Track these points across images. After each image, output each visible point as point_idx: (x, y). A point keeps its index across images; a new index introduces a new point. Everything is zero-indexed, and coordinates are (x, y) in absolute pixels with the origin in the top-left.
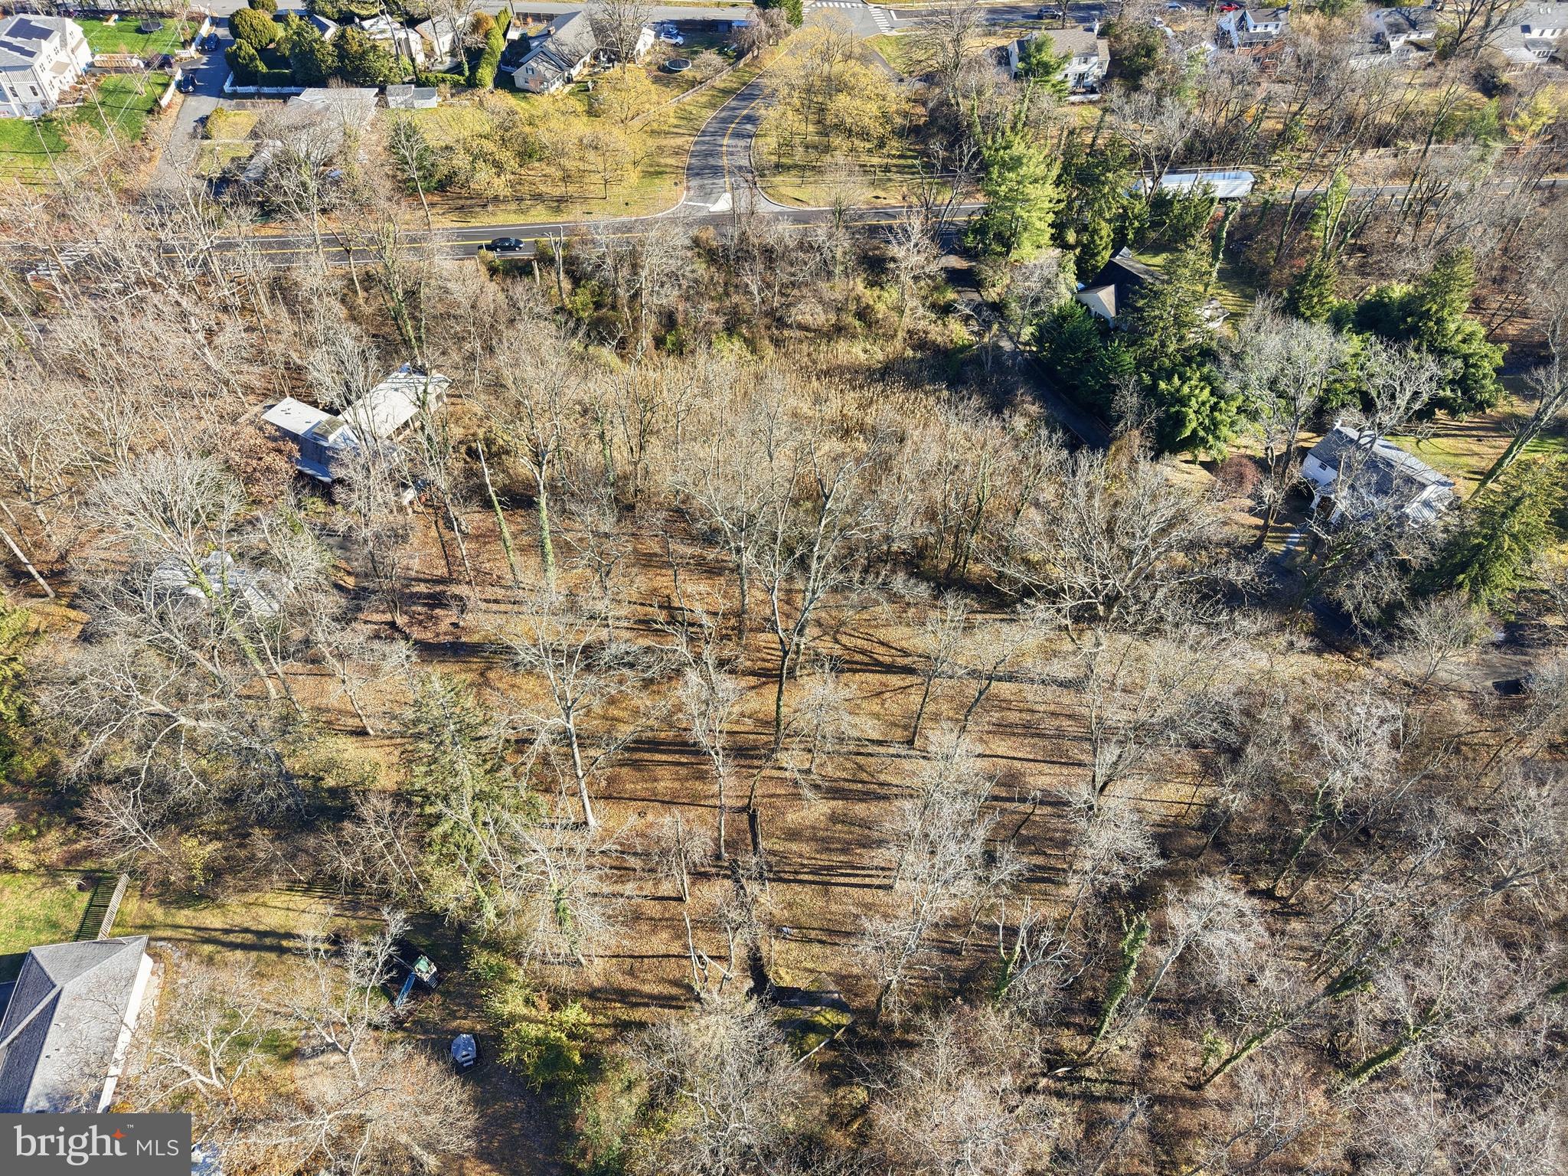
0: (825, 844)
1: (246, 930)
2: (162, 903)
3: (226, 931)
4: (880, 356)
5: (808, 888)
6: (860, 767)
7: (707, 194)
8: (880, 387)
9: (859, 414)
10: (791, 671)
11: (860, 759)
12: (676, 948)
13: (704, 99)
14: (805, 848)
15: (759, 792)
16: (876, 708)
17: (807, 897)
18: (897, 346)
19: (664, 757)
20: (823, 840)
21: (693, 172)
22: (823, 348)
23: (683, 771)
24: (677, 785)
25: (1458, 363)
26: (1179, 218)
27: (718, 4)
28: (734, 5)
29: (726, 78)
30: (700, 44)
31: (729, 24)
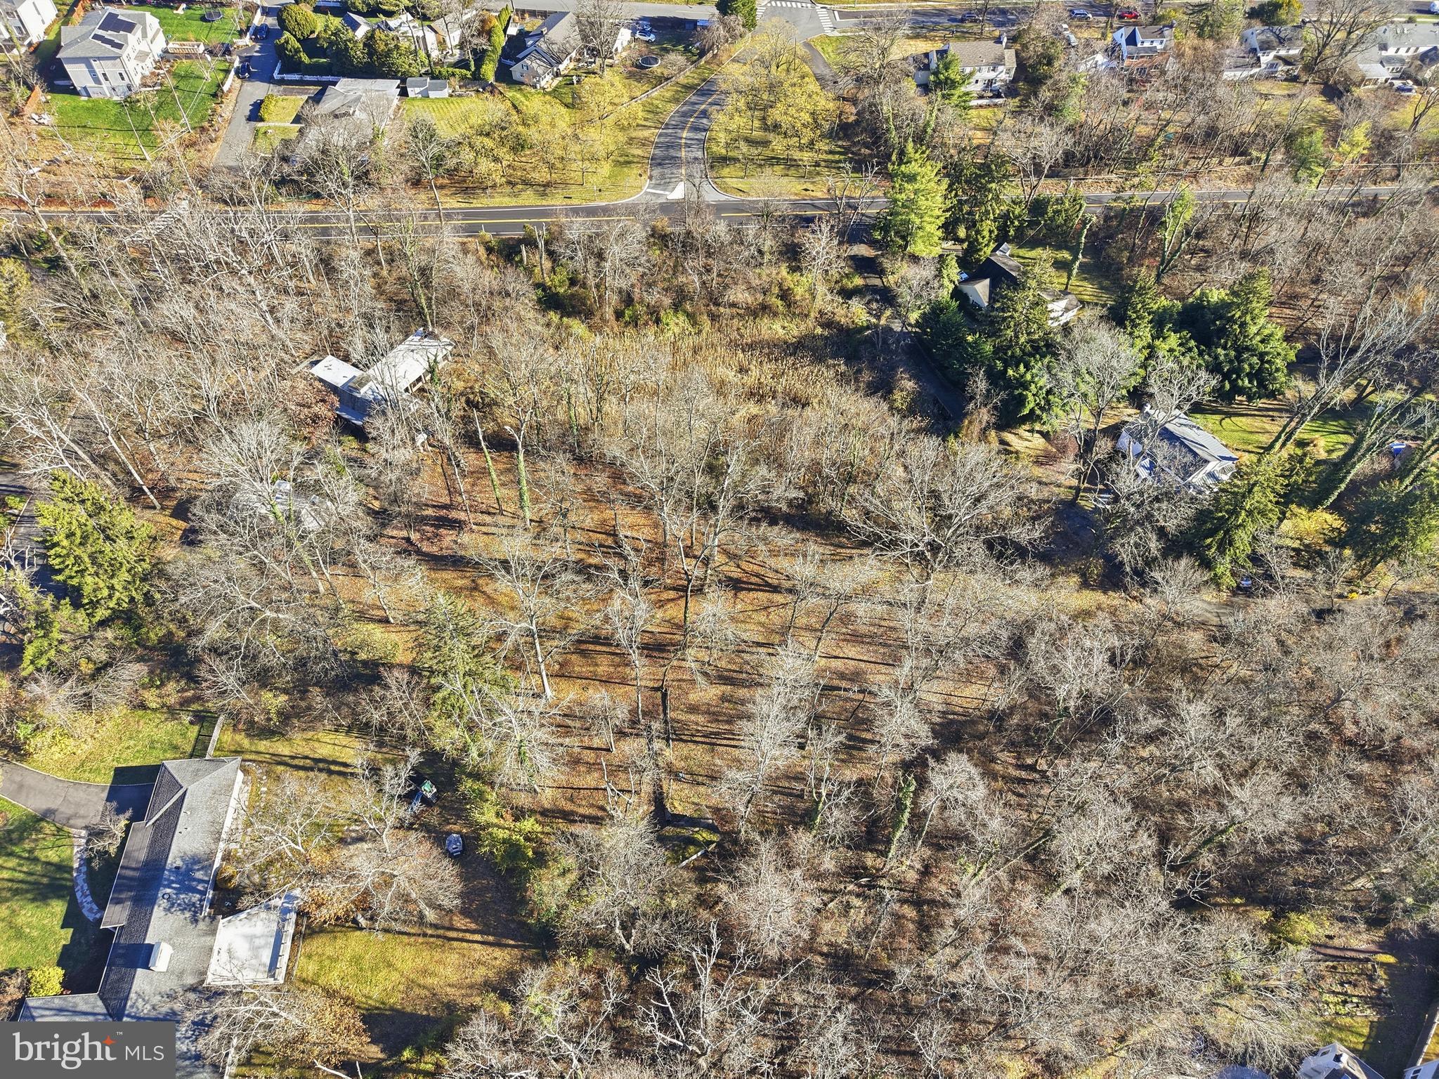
0: (715, 716)
1: (306, 757)
2: (248, 736)
3: (292, 757)
4: (795, 333)
5: (700, 747)
6: (746, 662)
7: (665, 182)
8: (791, 360)
9: (773, 383)
11: (747, 656)
13: (668, 94)
14: (700, 718)
15: (669, 677)
16: (763, 619)
17: (699, 753)
18: (810, 325)
19: (603, 649)
20: (714, 713)
21: (657, 162)
22: (750, 324)
23: (614, 659)
24: (612, 669)
25: (1255, 360)
26: (1052, 219)
27: (687, 2)
28: (701, 3)
29: (688, 75)
30: (669, 41)
31: (695, 22)
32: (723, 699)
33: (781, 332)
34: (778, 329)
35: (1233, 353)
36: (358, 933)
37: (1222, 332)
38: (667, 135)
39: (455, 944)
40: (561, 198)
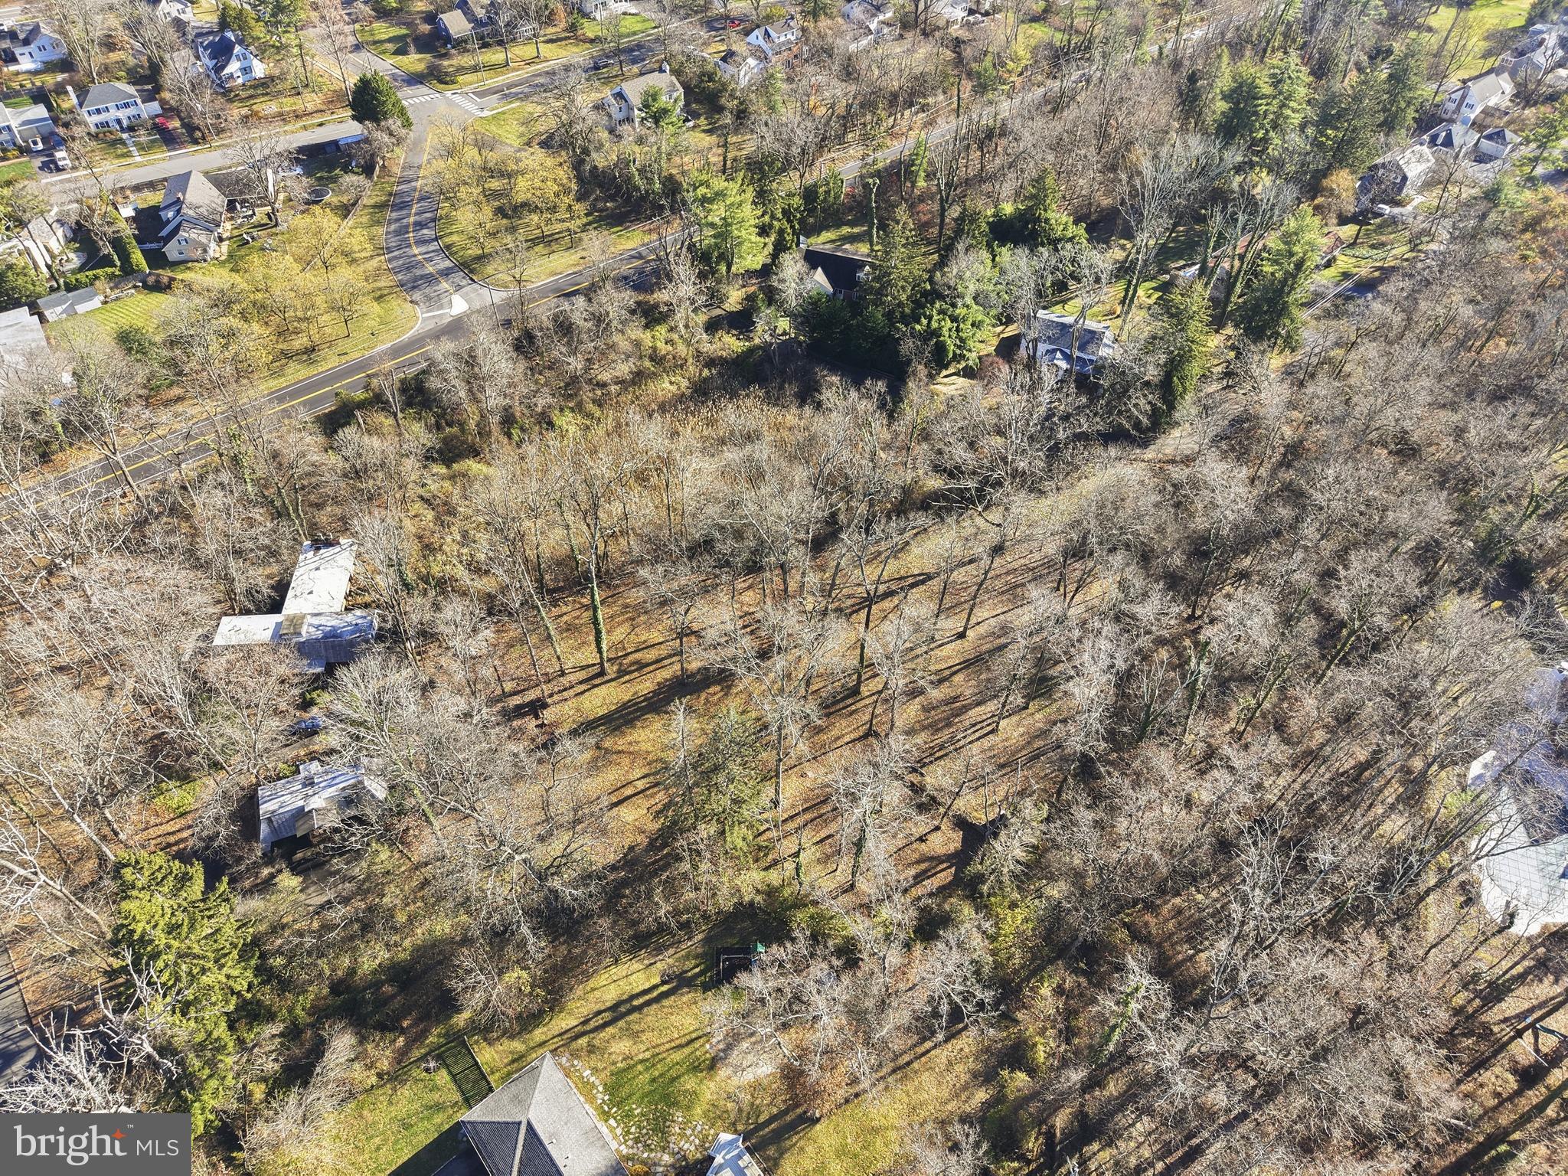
1: (599, 1013)
3: (584, 1023)
5: (948, 759)
14: (924, 737)
17: (951, 765)
18: (692, 371)
22: (639, 393)
27: (305, 128)
28: (321, 125)
29: (371, 196)
30: (321, 169)
31: (335, 143)
38: (396, 258)
40: (337, 358)
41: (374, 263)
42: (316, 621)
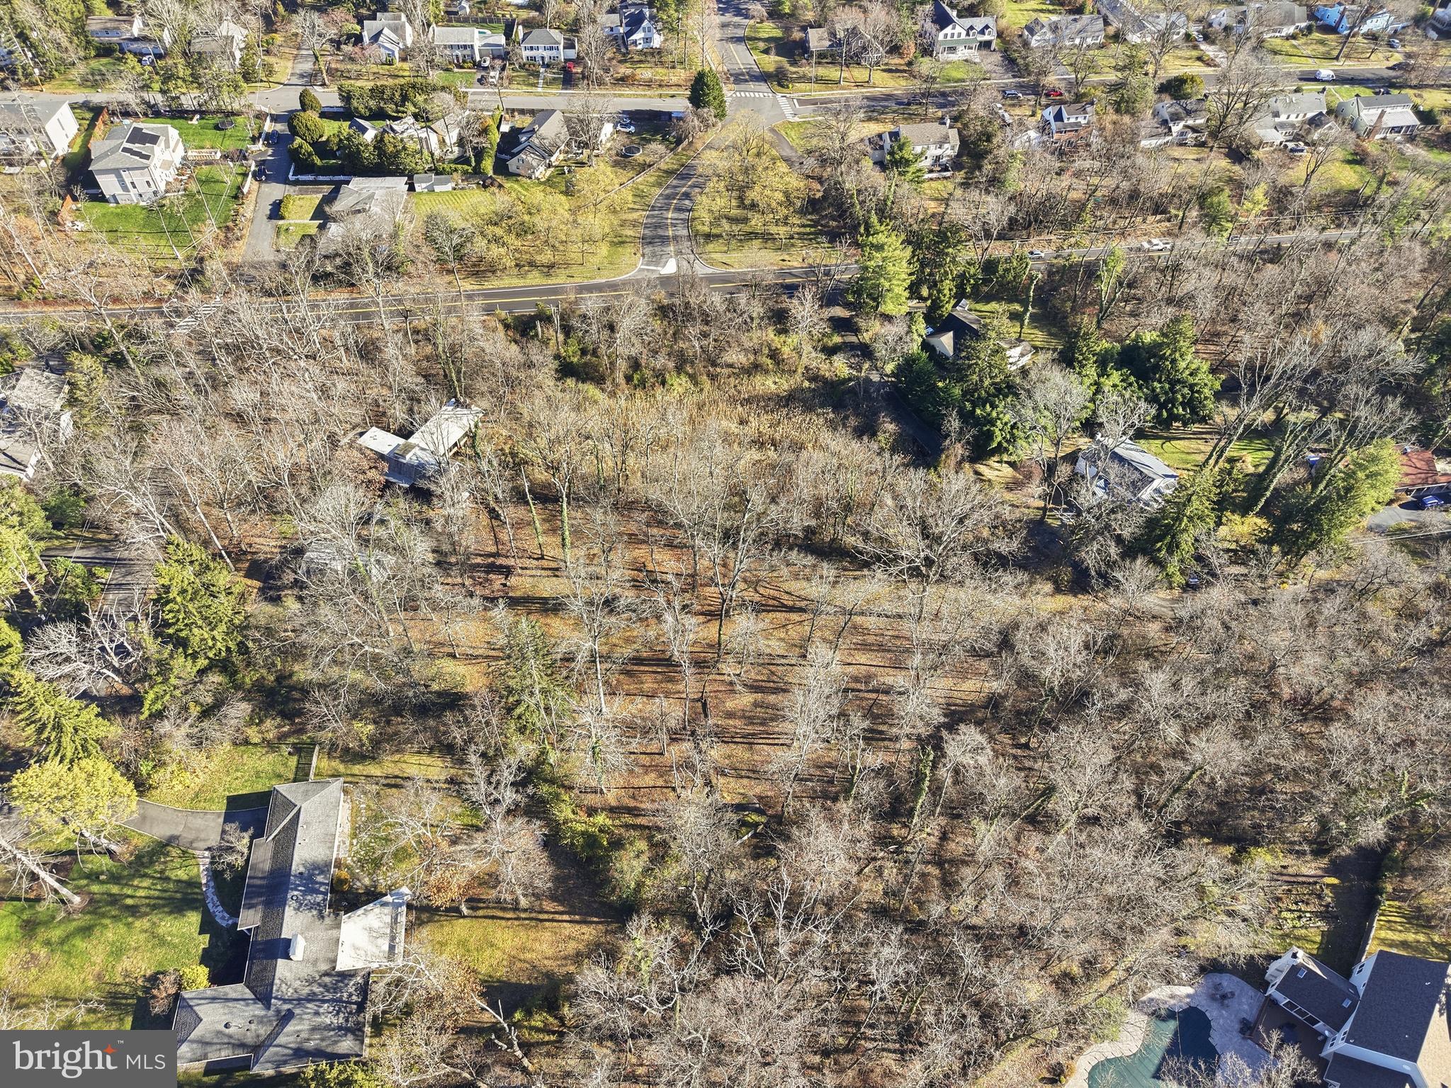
0: (750, 720)
1: (394, 776)
2: (342, 761)
3: (385, 778)
4: (786, 387)
5: (740, 746)
6: (773, 673)
7: (657, 259)
8: (785, 411)
9: (771, 431)
10: (727, 611)
11: (773, 668)
12: (660, 782)
13: (652, 180)
14: (738, 723)
15: (707, 689)
16: (783, 635)
17: (740, 752)
18: (798, 380)
19: (647, 669)
20: (749, 718)
21: (647, 241)
22: (745, 381)
23: (659, 677)
24: (656, 686)
25: (1186, 391)
26: (1003, 277)
27: (660, 96)
28: (673, 96)
29: (668, 162)
30: (648, 131)
31: (669, 114)
32: (756, 705)
33: (773, 387)
34: (769, 384)
35: (1167, 386)
36: (461, 921)
37: (1156, 368)
38: (653, 216)
39: (547, 924)
40: (564, 277)
41: (635, 215)
42: (420, 453)
